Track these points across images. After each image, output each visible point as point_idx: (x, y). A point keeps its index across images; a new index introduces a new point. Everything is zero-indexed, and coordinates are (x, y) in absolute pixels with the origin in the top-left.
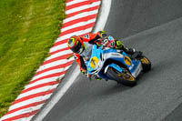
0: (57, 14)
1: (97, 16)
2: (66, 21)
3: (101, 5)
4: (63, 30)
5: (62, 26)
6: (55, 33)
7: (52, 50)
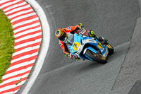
0: (7, 49)
1: (39, 50)
2: (14, 54)
3: (42, 42)
4: (12, 61)
5: (12, 58)
6: (6, 64)
7: (4, 77)
